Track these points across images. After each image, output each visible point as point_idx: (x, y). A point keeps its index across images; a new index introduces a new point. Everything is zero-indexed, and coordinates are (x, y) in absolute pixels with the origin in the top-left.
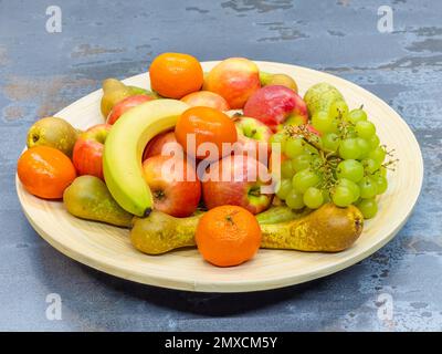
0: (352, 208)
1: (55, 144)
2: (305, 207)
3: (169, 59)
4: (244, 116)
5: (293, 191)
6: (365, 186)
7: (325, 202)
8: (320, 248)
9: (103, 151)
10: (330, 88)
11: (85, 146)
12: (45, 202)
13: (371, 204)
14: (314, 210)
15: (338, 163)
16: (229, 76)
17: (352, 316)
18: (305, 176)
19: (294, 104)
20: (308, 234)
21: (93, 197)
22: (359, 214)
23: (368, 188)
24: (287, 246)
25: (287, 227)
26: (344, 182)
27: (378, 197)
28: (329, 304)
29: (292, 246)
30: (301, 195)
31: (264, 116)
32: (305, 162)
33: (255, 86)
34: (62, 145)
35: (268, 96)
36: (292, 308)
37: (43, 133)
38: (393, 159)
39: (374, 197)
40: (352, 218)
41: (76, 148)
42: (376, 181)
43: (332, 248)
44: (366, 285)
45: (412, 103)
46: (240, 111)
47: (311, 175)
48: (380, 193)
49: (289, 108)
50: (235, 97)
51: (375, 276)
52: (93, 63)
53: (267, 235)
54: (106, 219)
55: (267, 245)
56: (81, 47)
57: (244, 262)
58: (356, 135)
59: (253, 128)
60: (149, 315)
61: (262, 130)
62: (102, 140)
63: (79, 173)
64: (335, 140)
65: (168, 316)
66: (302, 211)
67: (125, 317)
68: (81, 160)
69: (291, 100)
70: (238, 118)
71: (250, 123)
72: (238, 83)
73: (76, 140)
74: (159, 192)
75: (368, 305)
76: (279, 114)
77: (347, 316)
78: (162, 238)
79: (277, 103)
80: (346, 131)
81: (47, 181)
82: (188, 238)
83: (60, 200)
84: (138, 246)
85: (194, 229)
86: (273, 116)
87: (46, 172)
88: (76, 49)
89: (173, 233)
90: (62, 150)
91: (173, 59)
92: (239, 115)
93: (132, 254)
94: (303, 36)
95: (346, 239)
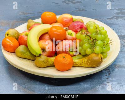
0: (100, 54)
1: (13, 36)
2: (86, 54)
3: (47, 13)
4: (68, 29)
5: (83, 50)
6: (104, 48)
7: (92, 53)
8: (91, 66)
9: (27, 38)
10: (93, 22)
11: (22, 37)
12: (10, 53)
13: (105, 54)
14: (89, 55)
15: (96, 41)
16: (64, 18)
17: (100, 86)
18: (86, 45)
19: (83, 26)
20: (87, 62)
21: (24, 51)
22: (102, 56)
23: (105, 49)
24: (81, 66)
25: (81, 60)
26: (98, 47)
27: (107, 52)
28: (93, 83)
29: (82, 66)
30: (85, 51)
31: (74, 30)
32: (86, 41)
33: (72, 22)
34: (15, 37)
35: (75, 24)
36: (82, 84)
37: (10, 33)
38: (112, 42)
39: (106, 52)
40: (100, 57)
41: (19, 38)
42: (107, 47)
43: (94, 66)
44: (104, 78)
45: (117, 28)
46: (67, 28)
47: (88, 45)
48: (108, 51)
49: (81, 27)
50: (66, 25)
51: (106, 75)
52: (25, 17)
53: (75, 62)
54: (28, 58)
55: (75, 65)
56: (22, 13)
57: (68, 70)
58: (101, 34)
59: (71, 33)
60: (40, 85)
61: (74, 33)
62: (27, 35)
63: (20, 45)
64: (95, 35)
65: (46, 86)
66: (85, 55)
67: (33, 86)
68: (21, 41)
69: (82, 25)
70: (67, 30)
71: (70, 31)
72: (67, 21)
73: (19, 36)
74: (43, 50)
75: (105, 83)
76: (79, 29)
77: (98, 86)
78: (44, 62)
79: (78, 26)
80: (98, 33)
81: (10, 46)
82: (52, 63)
83: (14, 52)
84: (37, 65)
85: (53, 61)
86: (77, 30)
87: (10, 44)
88: (20, 13)
89: (47, 61)
90: (15, 38)
91: (48, 13)
92: (67, 29)
93: (35, 67)
94: (85, 10)
95: (98, 63)
